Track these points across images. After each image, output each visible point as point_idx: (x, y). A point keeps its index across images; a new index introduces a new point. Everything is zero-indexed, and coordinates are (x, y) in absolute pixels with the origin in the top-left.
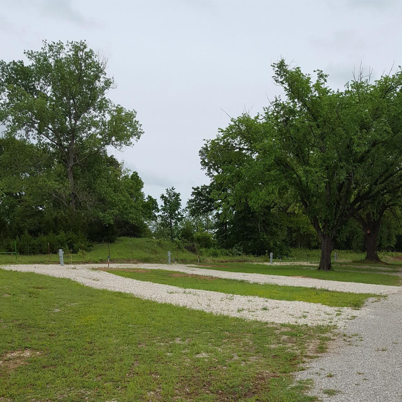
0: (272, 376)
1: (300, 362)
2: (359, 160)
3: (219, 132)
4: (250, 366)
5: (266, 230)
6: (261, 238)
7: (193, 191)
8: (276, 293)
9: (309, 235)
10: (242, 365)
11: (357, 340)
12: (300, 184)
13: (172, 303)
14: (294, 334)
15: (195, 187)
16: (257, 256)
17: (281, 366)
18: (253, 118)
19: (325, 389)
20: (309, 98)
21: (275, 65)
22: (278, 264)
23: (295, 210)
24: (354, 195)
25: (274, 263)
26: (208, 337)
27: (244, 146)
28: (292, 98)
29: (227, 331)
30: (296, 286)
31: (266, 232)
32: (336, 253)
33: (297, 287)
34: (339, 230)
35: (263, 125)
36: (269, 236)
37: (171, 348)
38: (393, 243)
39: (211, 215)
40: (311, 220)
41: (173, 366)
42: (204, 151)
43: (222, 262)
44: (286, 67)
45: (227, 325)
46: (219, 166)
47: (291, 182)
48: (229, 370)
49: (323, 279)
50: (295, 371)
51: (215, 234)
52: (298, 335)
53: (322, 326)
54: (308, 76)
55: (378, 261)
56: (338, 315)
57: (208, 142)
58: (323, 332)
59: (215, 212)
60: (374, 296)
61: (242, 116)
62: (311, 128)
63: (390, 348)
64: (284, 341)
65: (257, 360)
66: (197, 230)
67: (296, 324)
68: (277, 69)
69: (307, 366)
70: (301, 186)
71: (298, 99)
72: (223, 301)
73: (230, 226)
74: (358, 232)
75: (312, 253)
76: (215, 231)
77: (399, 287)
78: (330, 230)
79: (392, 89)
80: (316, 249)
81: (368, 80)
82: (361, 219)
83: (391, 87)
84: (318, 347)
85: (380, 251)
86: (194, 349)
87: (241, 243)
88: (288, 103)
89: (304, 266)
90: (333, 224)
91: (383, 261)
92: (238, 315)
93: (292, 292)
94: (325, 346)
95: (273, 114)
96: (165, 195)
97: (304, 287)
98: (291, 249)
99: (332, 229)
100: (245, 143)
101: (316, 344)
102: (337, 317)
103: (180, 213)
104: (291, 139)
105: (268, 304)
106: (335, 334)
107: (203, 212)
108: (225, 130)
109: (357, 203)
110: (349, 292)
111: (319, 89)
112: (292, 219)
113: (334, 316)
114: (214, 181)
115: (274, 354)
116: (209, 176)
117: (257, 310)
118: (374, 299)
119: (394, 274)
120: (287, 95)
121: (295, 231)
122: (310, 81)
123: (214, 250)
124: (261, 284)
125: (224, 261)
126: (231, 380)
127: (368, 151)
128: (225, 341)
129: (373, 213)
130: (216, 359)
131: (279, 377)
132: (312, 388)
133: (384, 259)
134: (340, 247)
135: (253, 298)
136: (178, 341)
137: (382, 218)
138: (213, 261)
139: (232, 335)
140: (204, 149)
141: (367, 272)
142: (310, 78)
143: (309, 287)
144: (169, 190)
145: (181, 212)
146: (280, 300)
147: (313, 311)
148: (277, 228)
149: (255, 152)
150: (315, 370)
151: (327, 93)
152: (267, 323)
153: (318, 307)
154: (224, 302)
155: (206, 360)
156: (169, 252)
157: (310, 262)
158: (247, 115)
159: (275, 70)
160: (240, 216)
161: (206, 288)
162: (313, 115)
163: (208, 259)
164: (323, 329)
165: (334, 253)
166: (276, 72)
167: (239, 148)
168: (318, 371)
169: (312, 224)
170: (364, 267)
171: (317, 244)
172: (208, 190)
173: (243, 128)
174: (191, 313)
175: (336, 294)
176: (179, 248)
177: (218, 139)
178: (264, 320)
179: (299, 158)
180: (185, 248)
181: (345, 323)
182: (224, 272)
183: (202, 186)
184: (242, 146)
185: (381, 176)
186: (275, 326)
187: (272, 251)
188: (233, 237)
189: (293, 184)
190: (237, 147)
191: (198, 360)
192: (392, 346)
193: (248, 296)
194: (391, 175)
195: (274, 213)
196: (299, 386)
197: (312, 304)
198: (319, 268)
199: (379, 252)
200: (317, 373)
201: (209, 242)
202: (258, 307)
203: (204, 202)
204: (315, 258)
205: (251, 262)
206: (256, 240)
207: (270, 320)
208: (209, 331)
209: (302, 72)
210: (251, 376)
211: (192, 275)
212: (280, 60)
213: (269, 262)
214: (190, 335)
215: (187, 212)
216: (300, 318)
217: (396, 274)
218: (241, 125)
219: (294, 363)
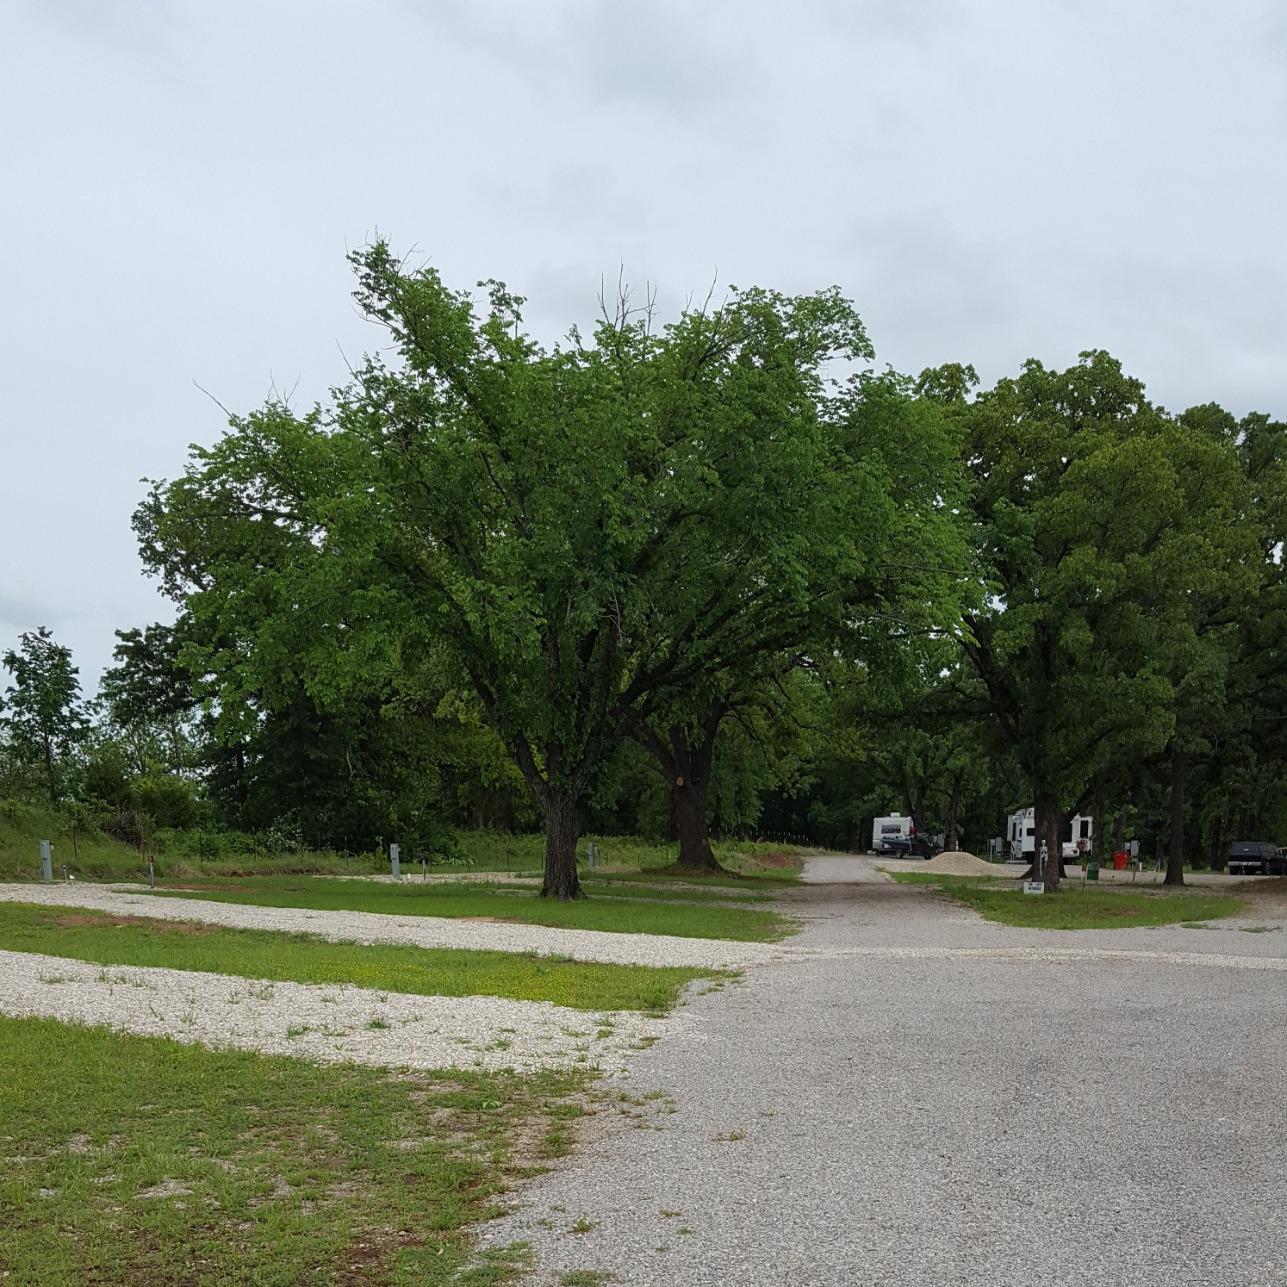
0: (402, 1244)
1: (491, 1190)
2: (634, 563)
3: (193, 456)
4: (331, 1215)
5: (371, 772)
6: (359, 798)
7: (120, 641)
8: (414, 973)
9: (508, 791)
10: (304, 1212)
11: (660, 1111)
12: (465, 631)
13: (58, 1016)
14: (472, 1101)
15: (127, 630)
16: (350, 855)
17: (430, 1209)
18: (300, 416)
19: (567, 1271)
20: (471, 367)
21: (358, 257)
22: (419, 879)
23: (457, 711)
24: (630, 671)
25: (403, 877)
26: (188, 1125)
27: (278, 504)
28: (419, 364)
29: (255, 1102)
30: (474, 947)
31: (371, 779)
32: (591, 845)
33: (479, 952)
34: (595, 774)
35: (336, 442)
36: (383, 792)
37: (55, 1171)
38: (753, 816)
39: (188, 721)
40: (508, 745)
41: (61, 1234)
42: (149, 517)
43: (235, 873)
44: (392, 266)
45: (254, 1084)
46: (202, 564)
47: (436, 626)
48: (261, 1234)
49: (558, 927)
50: (477, 1220)
51: (203, 784)
52: (485, 1105)
53: (557, 1072)
54: (466, 300)
55: (714, 867)
56: (603, 1035)
57: (157, 488)
58: (560, 1089)
59: (198, 713)
60: (706, 973)
61: (265, 411)
62: (486, 461)
63: (752, 1129)
64: (441, 1126)
65: (354, 1195)
66: (143, 771)
67: (477, 1069)
68: (367, 270)
69: (513, 1203)
70: (468, 638)
71: (439, 366)
72: (237, 1003)
73: (255, 757)
74: (652, 780)
75: (522, 844)
76: (206, 774)
77: (773, 947)
78: (567, 776)
79: (714, 354)
80: (531, 833)
81: (646, 324)
82: (655, 744)
83: (711, 348)
84: (547, 1140)
85: (718, 839)
86: (137, 1171)
87: (294, 813)
88: (411, 379)
89: (500, 886)
90: (575, 757)
91: (729, 869)
92: (288, 1049)
93: (462, 967)
94: (565, 1134)
95: (363, 410)
96: (19, 654)
97: (498, 953)
98: (458, 833)
99: (573, 771)
100: (280, 496)
101: (540, 1131)
102: (601, 1044)
103: (78, 713)
104: (424, 492)
105: (386, 1009)
106: (596, 1096)
107: (158, 712)
108: (211, 450)
109: (639, 694)
110: (634, 964)
111: (501, 340)
112: (452, 738)
113: (591, 1038)
114: (189, 613)
115: (409, 1172)
116: (169, 597)
117: (351, 1028)
118: (707, 983)
119: (758, 908)
120: (402, 353)
121: (464, 778)
122: (471, 312)
123: (205, 836)
124: (366, 944)
125: (241, 872)
126: (268, 1268)
127: (660, 539)
128: (248, 1135)
129: (690, 726)
130: (216, 1198)
131: (424, 1244)
132: (527, 1272)
133: (730, 861)
134: (603, 825)
135: (338, 991)
136: (78, 1145)
137: (716, 741)
138: (203, 870)
139: (270, 1115)
140: (149, 508)
141: (684, 902)
142: (469, 305)
143: (514, 950)
144: (30, 636)
145: (82, 711)
146: (425, 995)
147: (530, 1027)
148: (408, 767)
149: (316, 527)
150: (535, 1214)
151: (527, 355)
152: (384, 1071)
153: (543, 1013)
154: (241, 1007)
155: (179, 1205)
156: (45, 843)
157: (515, 873)
158: (280, 410)
159: (360, 274)
160: (286, 728)
161: (177, 962)
162: (487, 420)
163: (185, 865)
164: (559, 1082)
165: (586, 845)
166: (364, 280)
167: (263, 512)
168: (545, 1216)
169: (512, 755)
170: (675, 888)
171: (533, 818)
172: (170, 640)
173: (271, 448)
174: (126, 1046)
175: (596, 972)
176: (82, 828)
177: (190, 480)
178: (376, 1060)
179: (457, 551)
180: (102, 828)
181: (623, 1061)
182: (240, 907)
183: (149, 629)
184: (271, 504)
185: (702, 614)
186: (409, 1079)
187: (398, 837)
188: (266, 791)
189: (443, 631)
190: (255, 508)
191: (152, 1207)
192: (757, 1123)
193: (323, 986)
194: (731, 612)
195: (394, 718)
196: (489, 1267)
197: (525, 1005)
198: (544, 893)
199: (715, 842)
200: (542, 1222)
201: (187, 809)
202: (354, 1021)
203: (160, 680)
204: (530, 859)
205: (331, 873)
206: (344, 805)
207: (394, 1058)
208: (191, 1107)
209: (443, 285)
210: (333, 1249)
211: (131, 918)
212: (375, 245)
213: (390, 873)
214: (124, 1124)
215: (104, 712)
216: (489, 1049)
217: (766, 908)
218: (264, 438)
219: (471, 1196)
